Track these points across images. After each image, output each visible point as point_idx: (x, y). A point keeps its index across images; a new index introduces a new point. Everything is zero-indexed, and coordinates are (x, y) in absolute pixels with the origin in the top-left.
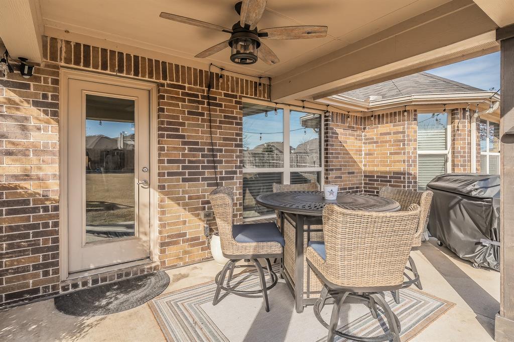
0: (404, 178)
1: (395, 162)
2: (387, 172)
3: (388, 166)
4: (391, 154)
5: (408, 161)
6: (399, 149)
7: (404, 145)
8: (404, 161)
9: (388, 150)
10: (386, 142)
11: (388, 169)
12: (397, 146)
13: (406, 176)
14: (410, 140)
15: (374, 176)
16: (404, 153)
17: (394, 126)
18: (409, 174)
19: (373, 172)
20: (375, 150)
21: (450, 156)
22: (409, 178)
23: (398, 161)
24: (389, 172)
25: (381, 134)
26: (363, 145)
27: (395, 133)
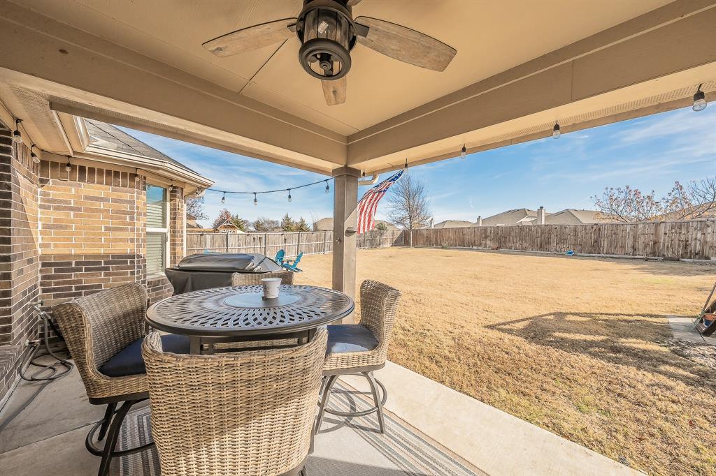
0: (132, 262)
1: (115, 240)
2: (100, 256)
3: (102, 246)
4: (107, 229)
5: (138, 240)
6: (124, 224)
7: (132, 219)
8: (132, 240)
9: (102, 223)
10: (100, 211)
11: (102, 251)
12: (120, 218)
13: (136, 259)
14: (139, 214)
15: (70, 264)
16: (132, 230)
17: (113, 190)
18: (139, 256)
19: (69, 256)
20: (72, 221)
21: (168, 235)
22: (138, 261)
23: (121, 240)
24: (107, 256)
25: (87, 198)
26: (39, 210)
27: (115, 201)
